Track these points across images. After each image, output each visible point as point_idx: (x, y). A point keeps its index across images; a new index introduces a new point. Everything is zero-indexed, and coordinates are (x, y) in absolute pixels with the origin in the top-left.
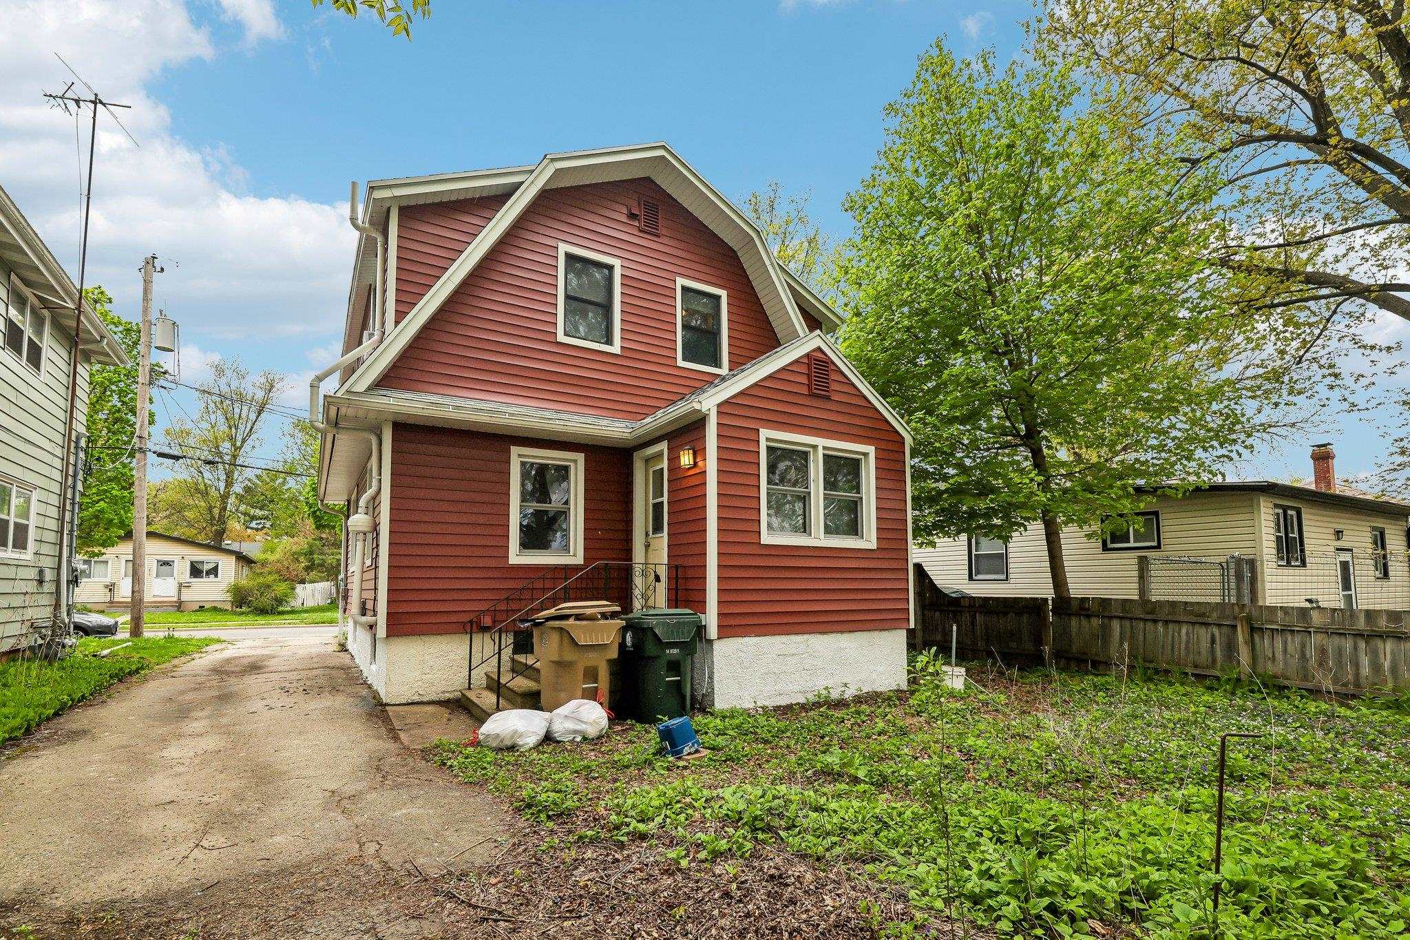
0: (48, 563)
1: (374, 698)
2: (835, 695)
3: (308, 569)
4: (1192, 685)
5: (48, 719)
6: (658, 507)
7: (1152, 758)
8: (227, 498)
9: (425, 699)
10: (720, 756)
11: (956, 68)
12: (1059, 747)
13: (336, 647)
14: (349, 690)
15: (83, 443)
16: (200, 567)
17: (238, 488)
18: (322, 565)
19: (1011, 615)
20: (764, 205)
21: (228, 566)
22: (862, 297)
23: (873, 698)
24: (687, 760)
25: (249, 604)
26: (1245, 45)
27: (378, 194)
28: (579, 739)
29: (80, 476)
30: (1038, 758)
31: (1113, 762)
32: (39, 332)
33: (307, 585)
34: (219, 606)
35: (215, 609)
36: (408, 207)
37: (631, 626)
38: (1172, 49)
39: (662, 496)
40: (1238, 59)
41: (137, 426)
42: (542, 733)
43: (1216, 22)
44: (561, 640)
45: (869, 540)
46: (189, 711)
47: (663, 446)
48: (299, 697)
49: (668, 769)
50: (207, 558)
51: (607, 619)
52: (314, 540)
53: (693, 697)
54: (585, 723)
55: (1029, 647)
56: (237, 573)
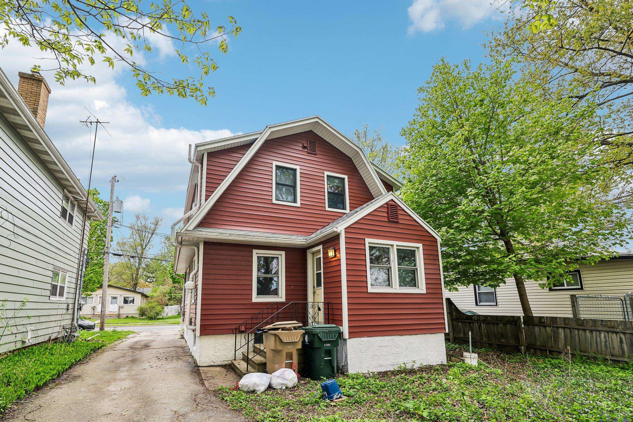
0: (71, 301)
1: (194, 363)
2: (409, 367)
3: (169, 300)
4: (611, 365)
5: (66, 370)
6: (319, 275)
7: (592, 412)
8: (139, 270)
9: (216, 364)
10: (352, 400)
11: (451, 69)
12: (534, 403)
13: (180, 337)
14: (184, 358)
15: (86, 252)
16: (127, 299)
17: (143, 265)
18: (175, 298)
19: (501, 325)
20: (362, 135)
21: (138, 299)
22: (412, 173)
23: (429, 369)
24: (336, 402)
25: (145, 315)
26: (603, 40)
27: (199, 149)
28: (284, 388)
29: (84, 266)
30: (523, 409)
31: (568, 413)
32: (73, 210)
33: (169, 307)
34: (134, 316)
35: (132, 317)
36: (211, 153)
37: (307, 332)
38: (562, 47)
39: (320, 270)
40: (599, 48)
41: (106, 243)
42: (267, 385)
43: (585, 33)
44: (276, 341)
45: (422, 288)
46: (120, 367)
47: (320, 247)
48: (163, 362)
49: (327, 406)
50: (130, 295)
51: (296, 330)
52: (172, 287)
53: (338, 366)
54: (287, 380)
55: (512, 342)
56: (141, 302)
